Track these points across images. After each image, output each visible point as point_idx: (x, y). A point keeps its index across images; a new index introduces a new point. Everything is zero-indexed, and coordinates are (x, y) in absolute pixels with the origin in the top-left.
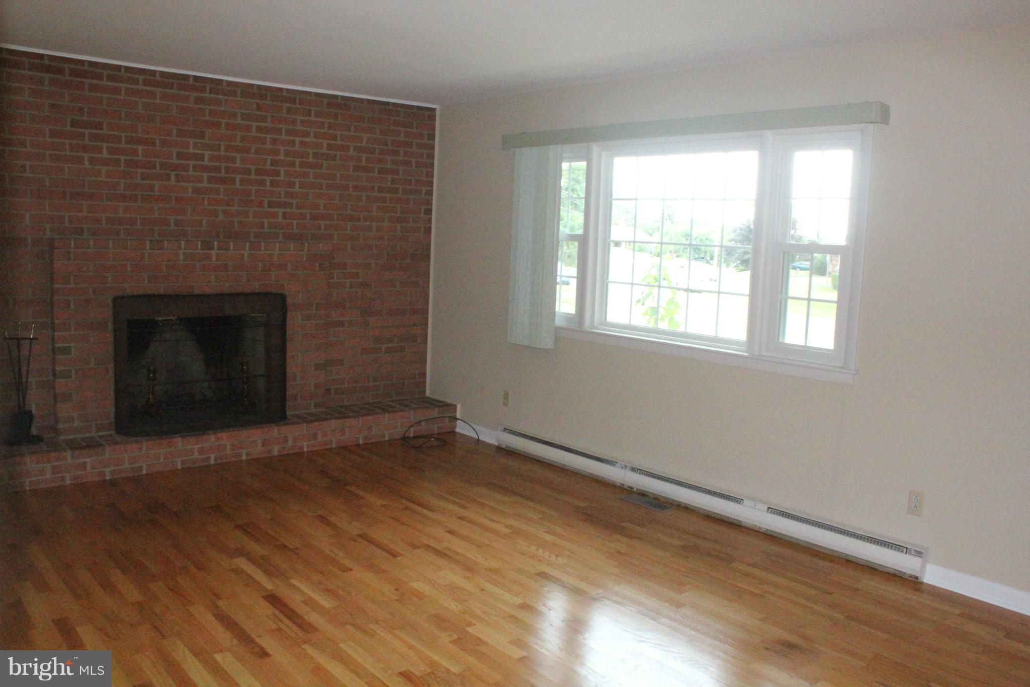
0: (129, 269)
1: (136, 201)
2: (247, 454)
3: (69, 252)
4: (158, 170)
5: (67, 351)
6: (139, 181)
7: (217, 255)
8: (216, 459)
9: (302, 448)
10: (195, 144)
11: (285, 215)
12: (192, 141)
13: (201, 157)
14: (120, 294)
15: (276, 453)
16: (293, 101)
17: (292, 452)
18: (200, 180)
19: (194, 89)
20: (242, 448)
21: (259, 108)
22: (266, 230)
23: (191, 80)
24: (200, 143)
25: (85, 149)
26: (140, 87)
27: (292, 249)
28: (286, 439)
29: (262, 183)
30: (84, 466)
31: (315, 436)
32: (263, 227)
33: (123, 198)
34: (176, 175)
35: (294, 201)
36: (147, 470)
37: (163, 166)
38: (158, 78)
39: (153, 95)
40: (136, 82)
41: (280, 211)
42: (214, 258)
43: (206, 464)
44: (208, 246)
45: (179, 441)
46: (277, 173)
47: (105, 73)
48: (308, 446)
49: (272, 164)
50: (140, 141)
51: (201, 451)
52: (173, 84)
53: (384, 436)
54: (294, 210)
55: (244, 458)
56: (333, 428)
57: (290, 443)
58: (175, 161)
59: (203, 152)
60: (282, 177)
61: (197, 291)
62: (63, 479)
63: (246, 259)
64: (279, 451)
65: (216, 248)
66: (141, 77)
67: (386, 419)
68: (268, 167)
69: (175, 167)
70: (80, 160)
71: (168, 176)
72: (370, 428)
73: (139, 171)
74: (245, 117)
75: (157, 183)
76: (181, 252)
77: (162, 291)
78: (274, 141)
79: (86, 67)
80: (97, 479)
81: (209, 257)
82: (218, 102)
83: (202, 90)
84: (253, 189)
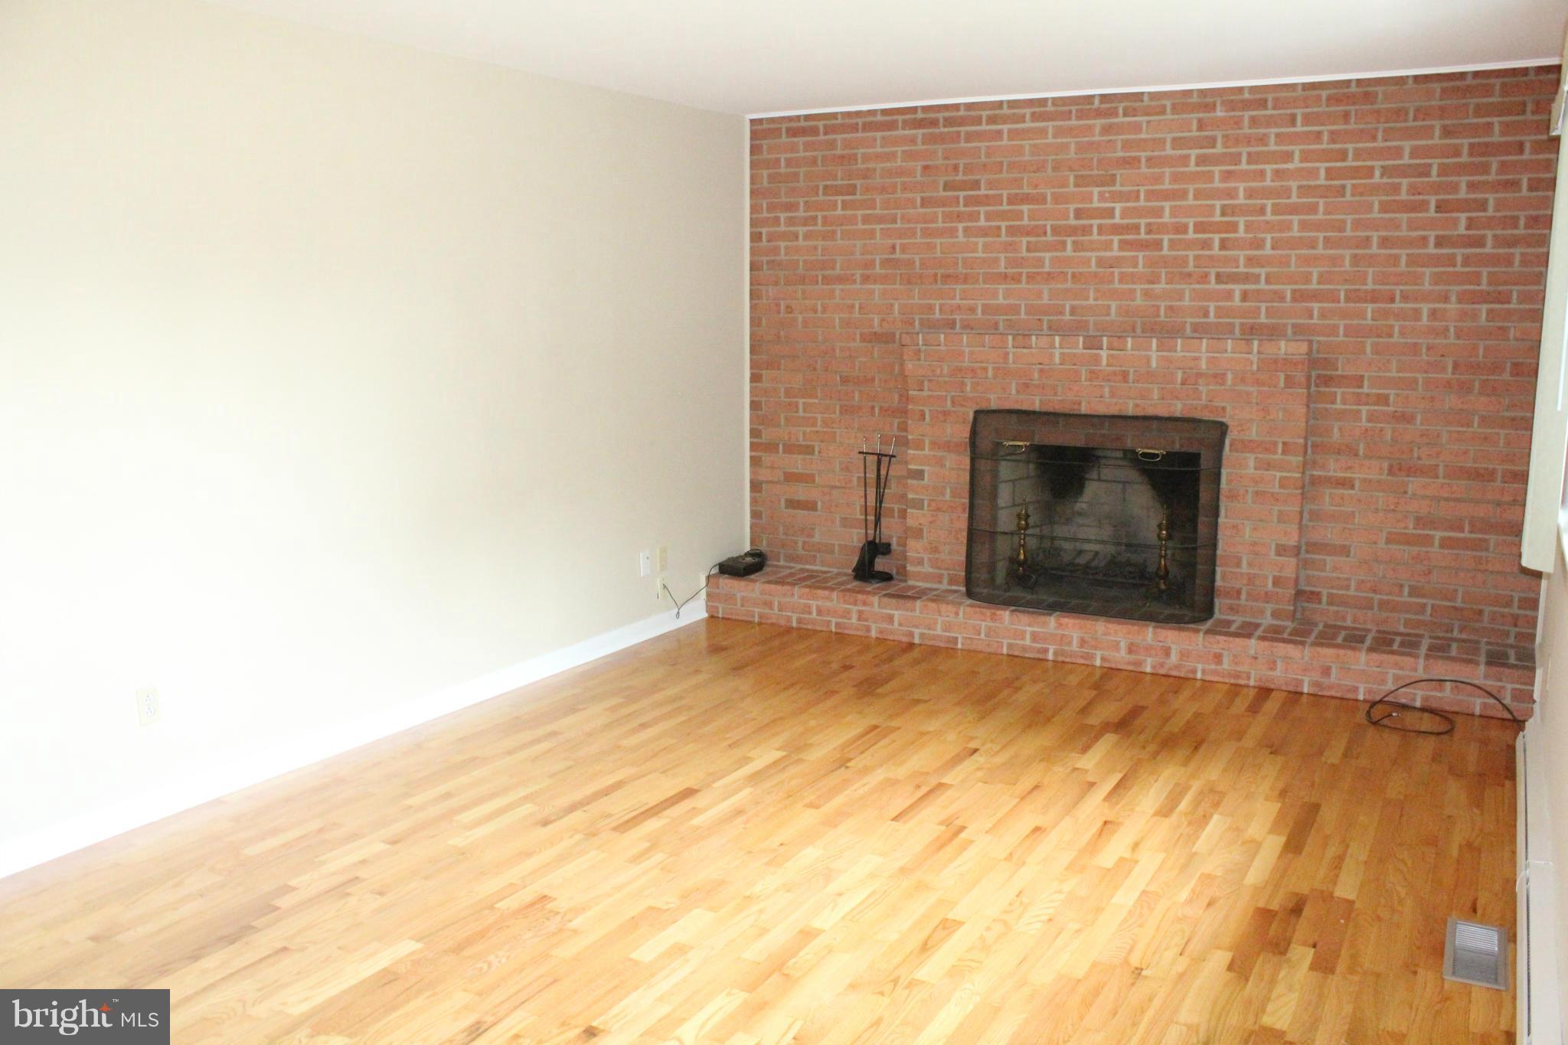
0: (990, 374)
1: (1019, 281)
2: (1103, 659)
3: (919, 350)
4: (1049, 238)
5: (919, 475)
6: (1024, 254)
7: (1109, 356)
8: (1056, 654)
9: (1194, 671)
10: (1101, 195)
11: (1245, 296)
12: (1096, 190)
13: (1110, 213)
14: (984, 406)
15: (1148, 670)
16: (1262, 104)
17: (1174, 673)
18: (1108, 246)
19: (1099, 113)
20: (1096, 648)
21: (1201, 125)
22: (1212, 318)
23: (1097, 101)
24: (1110, 192)
25: (959, 217)
26: (1028, 124)
27: (1229, 349)
28: (1167, 652)
29: (1206, 245)
30: (891, 619)
31: (1218, 658)
32: (1206, 314)
33: (1005, 277)
34: (1074, 242)
35: (1262, 272)
36: (962, 644)
37: (1056, 231)
38: (1050, 108)
39: (1043, 132)
40: (1022, 119)
41: (1237, 289)
42: (1104, 362)
43: (1041, 656)
44: (1093, 343)
45: (1006, 615)
46: (1233, 227)
47: (985, 114)
48: (1204, 671)
49: (1223, 214)
50: (1026, 199)
51: (1035, 637)
52: (1070, 112)
53: (1356, 689)
54: (1263, 286)
55: (1098, 663)
56: (1252, 652)
57: (1174, 658)
58: (1072, 222)
59: (1113, 205)
60: (1241, 232)
61: (1084, 409)
62: (868, 629)
63: (1154, 365)
64: (1153, 667)
65: (1105, 347)
66: (1028, 111)
67: (1361, 660)
68: (1218, 218)
69: (1073, 231)
70: (952, 232)
71: (1064, 243)
72: (1326, 671)
73: (1025, 240)
74: (1177, 143)
75: (1047, 256)
76: (1057, 353)
77: (1037, 407)
78: (1228, 176)
79: (962, 113)
80: (904, 639)
81: (1097, 360)
82: (1137, 128)
83: (1113, 113)
84: (1191, 254)
